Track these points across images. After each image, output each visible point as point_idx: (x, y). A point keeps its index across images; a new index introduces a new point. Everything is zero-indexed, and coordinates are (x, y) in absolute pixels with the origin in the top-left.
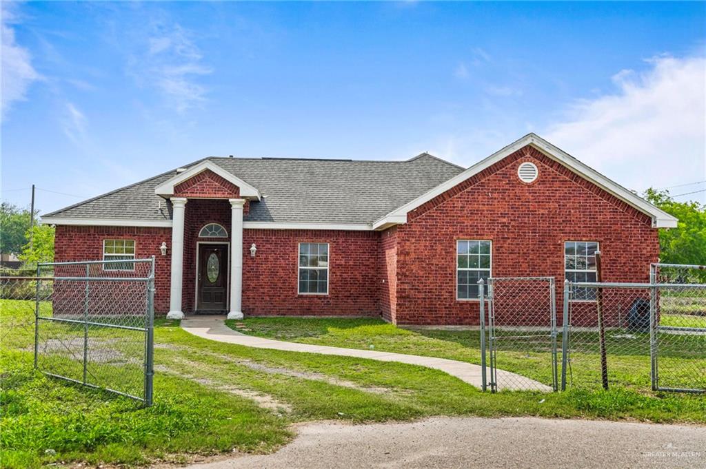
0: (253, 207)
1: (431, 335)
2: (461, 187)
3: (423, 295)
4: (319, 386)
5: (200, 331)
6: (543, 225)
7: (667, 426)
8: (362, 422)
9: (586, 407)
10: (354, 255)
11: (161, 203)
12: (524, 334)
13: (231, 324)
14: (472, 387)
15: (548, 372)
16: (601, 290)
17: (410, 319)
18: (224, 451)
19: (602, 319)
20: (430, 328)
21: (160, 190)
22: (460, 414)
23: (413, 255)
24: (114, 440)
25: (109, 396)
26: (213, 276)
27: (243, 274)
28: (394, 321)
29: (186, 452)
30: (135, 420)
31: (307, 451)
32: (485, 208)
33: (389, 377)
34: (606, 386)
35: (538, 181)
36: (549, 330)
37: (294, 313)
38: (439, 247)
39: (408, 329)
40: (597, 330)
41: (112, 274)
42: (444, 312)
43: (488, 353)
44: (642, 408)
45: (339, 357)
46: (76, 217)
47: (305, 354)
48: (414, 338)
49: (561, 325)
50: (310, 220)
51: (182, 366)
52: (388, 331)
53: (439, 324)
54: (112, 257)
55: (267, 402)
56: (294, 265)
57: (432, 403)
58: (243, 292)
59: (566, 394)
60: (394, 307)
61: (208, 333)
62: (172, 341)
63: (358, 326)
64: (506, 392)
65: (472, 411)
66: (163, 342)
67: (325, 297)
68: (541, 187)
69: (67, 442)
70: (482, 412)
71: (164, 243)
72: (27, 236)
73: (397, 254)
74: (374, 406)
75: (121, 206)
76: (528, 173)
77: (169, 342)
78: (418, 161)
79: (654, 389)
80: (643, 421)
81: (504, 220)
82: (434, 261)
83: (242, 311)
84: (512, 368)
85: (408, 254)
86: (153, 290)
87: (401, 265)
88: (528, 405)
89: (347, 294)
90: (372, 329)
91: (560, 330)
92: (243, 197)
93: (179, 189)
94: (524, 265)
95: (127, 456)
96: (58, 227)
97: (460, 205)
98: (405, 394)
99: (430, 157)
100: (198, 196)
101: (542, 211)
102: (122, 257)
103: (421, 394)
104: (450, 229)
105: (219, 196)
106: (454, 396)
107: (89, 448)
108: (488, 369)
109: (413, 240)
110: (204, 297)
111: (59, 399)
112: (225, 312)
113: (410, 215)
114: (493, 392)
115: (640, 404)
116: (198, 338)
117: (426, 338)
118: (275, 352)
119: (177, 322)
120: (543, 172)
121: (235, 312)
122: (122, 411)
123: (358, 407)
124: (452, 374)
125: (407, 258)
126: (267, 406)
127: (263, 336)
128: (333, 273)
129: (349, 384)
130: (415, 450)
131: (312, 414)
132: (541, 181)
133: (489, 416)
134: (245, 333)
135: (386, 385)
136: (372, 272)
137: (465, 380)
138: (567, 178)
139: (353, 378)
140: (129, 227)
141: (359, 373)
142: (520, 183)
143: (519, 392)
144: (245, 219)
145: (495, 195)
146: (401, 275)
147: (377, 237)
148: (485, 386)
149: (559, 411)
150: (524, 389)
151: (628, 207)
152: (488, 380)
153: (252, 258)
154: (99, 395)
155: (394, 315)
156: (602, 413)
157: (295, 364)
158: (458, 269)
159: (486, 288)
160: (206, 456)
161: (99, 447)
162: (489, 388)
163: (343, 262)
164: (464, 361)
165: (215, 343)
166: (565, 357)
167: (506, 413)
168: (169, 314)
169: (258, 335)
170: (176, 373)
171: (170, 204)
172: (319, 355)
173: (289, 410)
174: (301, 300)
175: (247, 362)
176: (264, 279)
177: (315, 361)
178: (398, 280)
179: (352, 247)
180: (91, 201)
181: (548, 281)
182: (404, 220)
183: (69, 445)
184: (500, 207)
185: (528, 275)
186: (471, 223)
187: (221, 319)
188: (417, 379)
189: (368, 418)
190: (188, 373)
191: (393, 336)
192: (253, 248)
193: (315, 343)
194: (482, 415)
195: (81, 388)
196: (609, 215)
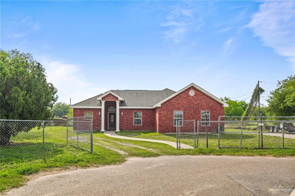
0: (122, 103)
1: (167, 135)
2: (175, 97)
3: (165, 125)
4: (136, 148)
5: (108, 135)
6: (196, 107)
7: (220, 156)
8: (144, 157)
9: (201, 152)
10: (148, 115)
11: (99, 102)
12: (187, 134)
13: (116, 133)
14: (174, 148)
15: (194, 144)
16: (206, 123)
17: (162, 131)
18: (108, 164)
19: (207, 130)
20: (167, 133)
21: (98, 99)
22: (170, 155)
23: (163, 115)
24: (82, 161)
25: (83, 150)
26: (112, 121)
27: (120, 120)
28: (158, 132)
29: (99, 164)
30: (88, 156)
31: (129, 164)
32: (181, 102)
33: (154, 146)
34: (207, 147)
35: (194, 95)
36: (194, 133)
37: (133, 130)
38: (169, 113)
39: (161, 134)
40: (206, 133)
41: (87, 120)
42: (171, 129)
43: (178, 139)
44: (215, 152)
45: (142, 141)
46: (78, 106)
47: (134, 140)
48: (163, 136)
49: (197, 132)
50: (136, 106)
51: (102, 143)
52: (156, 134)
53: (169, 132)
54: (87, 116)
55: (122, 152)
56: (133, 118)
57: (163, 152)
58: (120, 125)
59: (197, 149)
60: (158, 128)
61: (110, 135)
62: (101, 137)
63: (149, 133)
64: (183, 149)
65: (173, 154)
66: (99, 137)
67: (141, 126)
68: (195, 97)
69: (71, 161)
70: (175, 154)
71: (100, 112)
72: (68, 111)
73: (159, 114)
74: (148, 153)
75: (89, 103)
76: (192, 93)
77: (100, 137)
78: (165, 90)
79: (219, 147)
80: (214, 155)
81: (186, 105)
82: (168, 116)
83: (120, 130)
84: (186, 143)
85: (161, 114)
86: (92, 124)
87: (160, 117)
88: (188, 152)
89: (146, 125)
90: (152, 134)
91: (196, 133)
92: (119, 100)
93: (103, 99)
94: (191, 117)
95: (84, 165)
96: (74, 108)
97: (175, 102)
98: (157, 150)
99: (168, 89)
100: (108, 100)
101: (195, 103)
102: (90, 116)
103: (161, 150)
104: (172, 108)
105: (113, 100)
106: (169, 150)
107: (76, 162)
108: (178, 143)
109: (163, 111)
110: (110, 126)
111: (72, 151)
112: (115, 130)
113: (162, 104)
114: (180, 149)
115: (215, 151)
116: (108, 136)
117: (166, 136)
118: (126, 140)
119: (103, 132)
120: (196, 93)
121: (118, 130)
122: (85, 154)
123: (144, 153)
124: (170, 145)
125: (161, 116)
126: (121, 153)
127: (124, 136)
128: (143, 120)
129: (143, 148)
130: (156, 164)
131: (132, 155)
132: (195, 95)
133: (177, 155)
134: (120, 135)
135: (153, 148)
136: (153, 119)
137: (173, 146)
138: (202, 95)
139: (145, 146)
140: (91, 108)
141: (147, 145)
142: (190, 96)
143: (186, 149)
144: (120, 106)
145: (184, 99)
146: (160, 120)
147: (154, 110)
148: (177, 148)
149: (195, 154)
150: (187, 148)
151: (217, 102)
152: (178, 146)
153: (122, 116)
154: (81, 150)
155: (158, 130)
156: (205, 154)
157: (131, 143)
158: (174, 118)
159: (178, 123)
160: (103, 165)
161: (78, 162)
162: (179, 148)
163: (145, 117)
164: (174, 142)
165: (112, 137)
166: (197, 140)
167: (181, 154)
168: (101, 130)
169: (123, 136)
170: (101, 145)
171: (101, 102)
172: (137, 141)
173: (127, 154)
174: (134, 127)
175: (119, 143)
176: (125, 121)
177: (136, 142)
178: (159, 121)
179: (148, 113)
180: (82, 102)
181: (193, 121)
182: (160, 106)
183: (71, 162)
184: (185, 102)
185: (192, 119)
186: (177, 106)
187: (114, 132)
188: (161, 146)
189: (146, 156)
190: (103, 145)
191: (157, 136)
192: (122, 113)
193: (137, 138)
194: (175, 155)
195: (77, 148)
196: (212, 104)
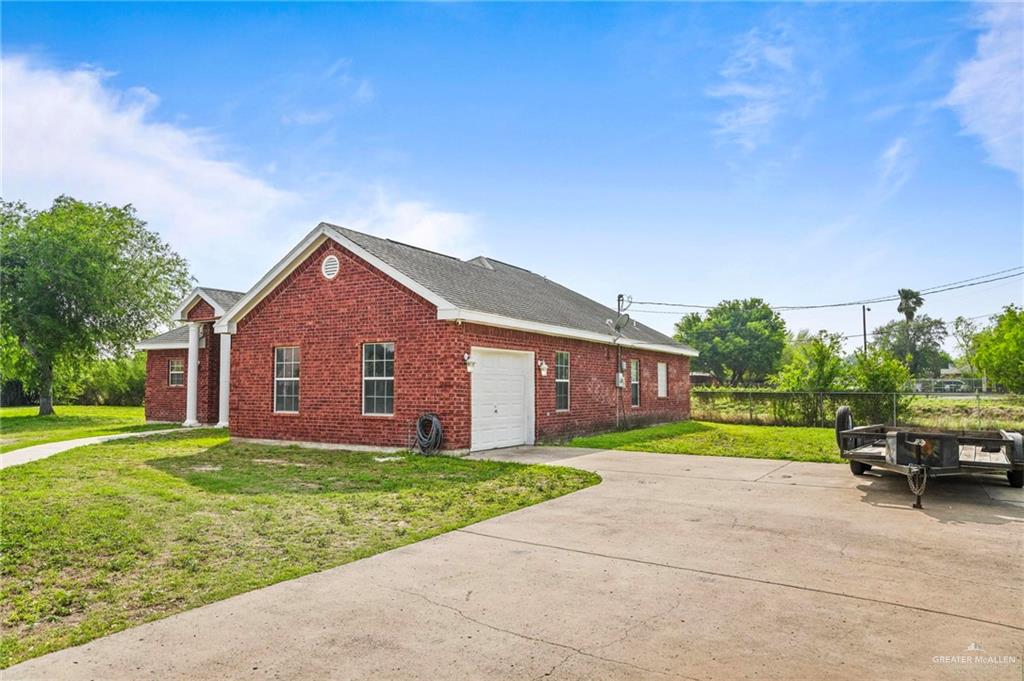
2: (277, 290)
3: (248, 407)
6: (343, 326)
23: (241, 366)
32: (295, 311)
35: (339, 275)
38: (260, 356)
42: (263, 425)
53: (259, 437)
54: (174, 375)
68: (342, 282)
76: (331, 267)
81: (310, 323)
82: (256, 372)
85: (238, 364)
87: (233, 376)
93: (189, 315)
94: (326, 373)
96: (150, 351)
97: (276, 310)
100: (199, 319)
101: (342, 310)
102: (179, 375)
104: (268, 337)
109: (242, 350)
113: (241, 324)
120: (343, 264)
125: (237, 368)
132: (341, 275)
138: (365, 269)
142: (324, 280)
145: (304, 296)
146: (234, 385)
158: (276, 379)
168: (185, 423)
182: (234, 331)
184: (307, 309)
186: (284, 328)
196: (404, 309)
